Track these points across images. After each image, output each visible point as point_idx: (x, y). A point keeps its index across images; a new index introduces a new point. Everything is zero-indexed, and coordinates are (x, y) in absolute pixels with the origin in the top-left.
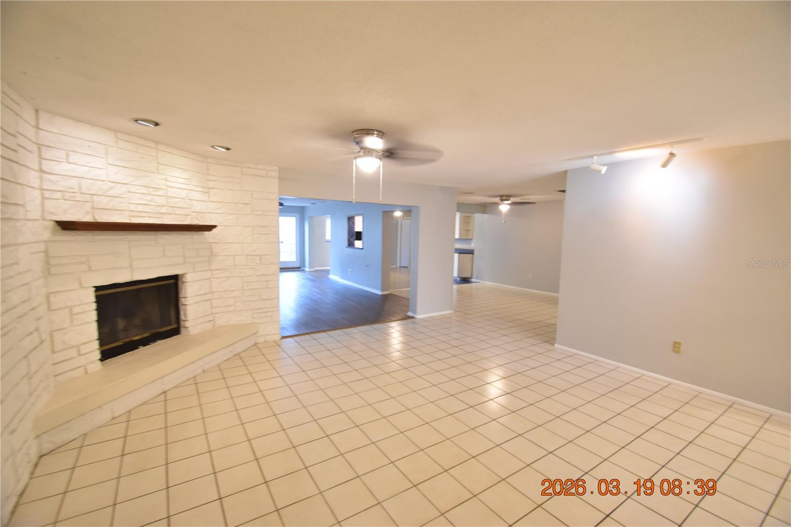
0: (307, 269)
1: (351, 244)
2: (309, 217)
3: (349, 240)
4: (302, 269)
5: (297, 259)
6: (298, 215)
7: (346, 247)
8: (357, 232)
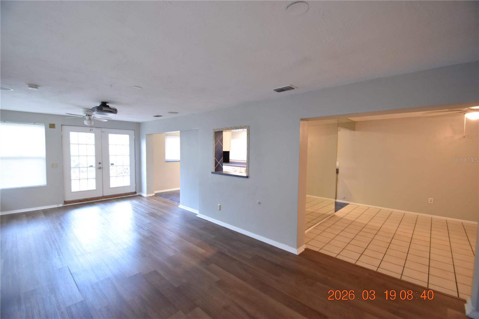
0: (145, 195)
1: (218, 169)
2: (147, 135)
3: (216, 163)
4: (137, 194)
5: (131, 183)
6: (132, 132)
7: (212, 173)
8: (224, 152)
